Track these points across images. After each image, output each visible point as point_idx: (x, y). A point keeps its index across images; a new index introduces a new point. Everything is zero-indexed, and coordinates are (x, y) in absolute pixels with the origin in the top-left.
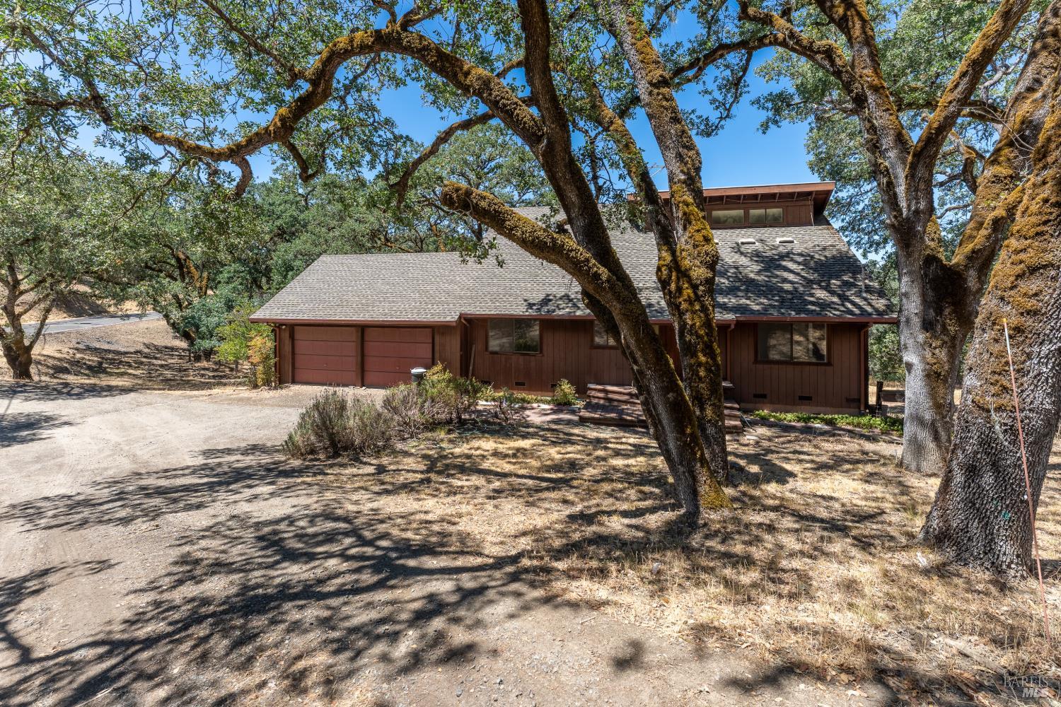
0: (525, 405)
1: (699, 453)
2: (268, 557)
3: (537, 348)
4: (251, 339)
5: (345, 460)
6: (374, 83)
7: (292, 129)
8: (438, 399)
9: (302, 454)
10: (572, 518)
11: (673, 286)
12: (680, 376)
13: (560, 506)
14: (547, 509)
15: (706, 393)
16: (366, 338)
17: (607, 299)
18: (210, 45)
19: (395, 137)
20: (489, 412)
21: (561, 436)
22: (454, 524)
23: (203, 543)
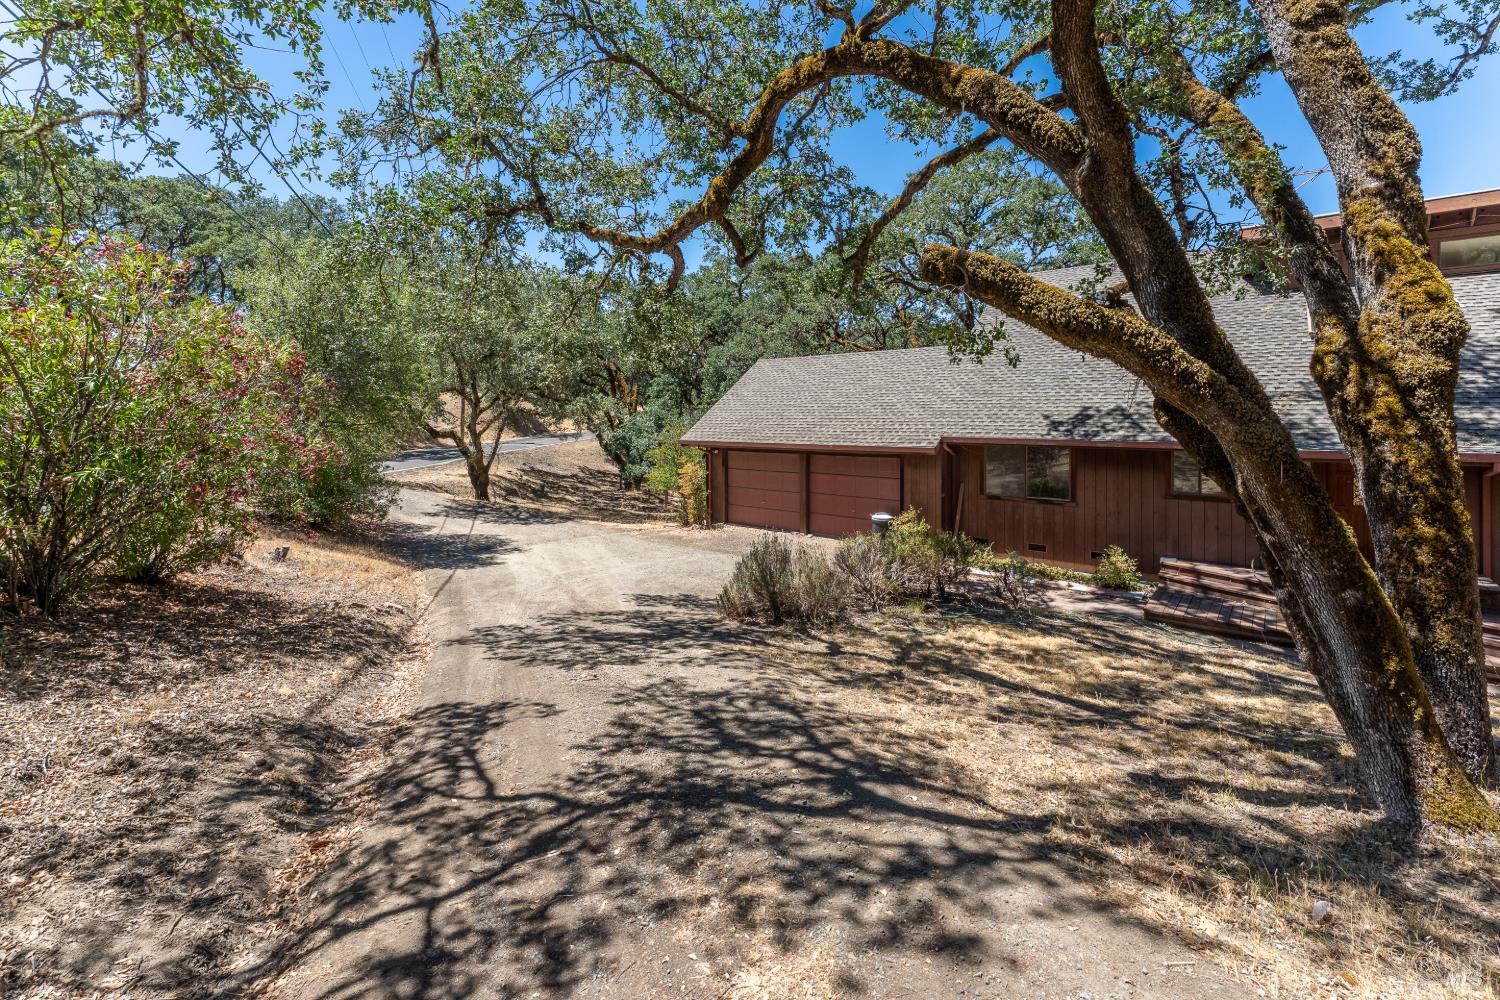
0: (1047, 581)
1: (1420, 711)
2: (706, 738)
3: (1067, 492)
4: (681, 465)
5: (789, 630)
6: (823, 124)
7: (728, 201)
8: (909, 561)
9: (739, 615)
10: (1139, 779)
11: (1351, 391)
12: (1371, 559)
13: (1115, 754)
14: (1091, 756)
15: (1435, 598)
16: (812, 469)
17: (1205, 415)
18: (639, 116)
19: (851, 193)
20: (988, 587)
21: (1112, 638)
22: (940, 747)
23: (640, 706)
